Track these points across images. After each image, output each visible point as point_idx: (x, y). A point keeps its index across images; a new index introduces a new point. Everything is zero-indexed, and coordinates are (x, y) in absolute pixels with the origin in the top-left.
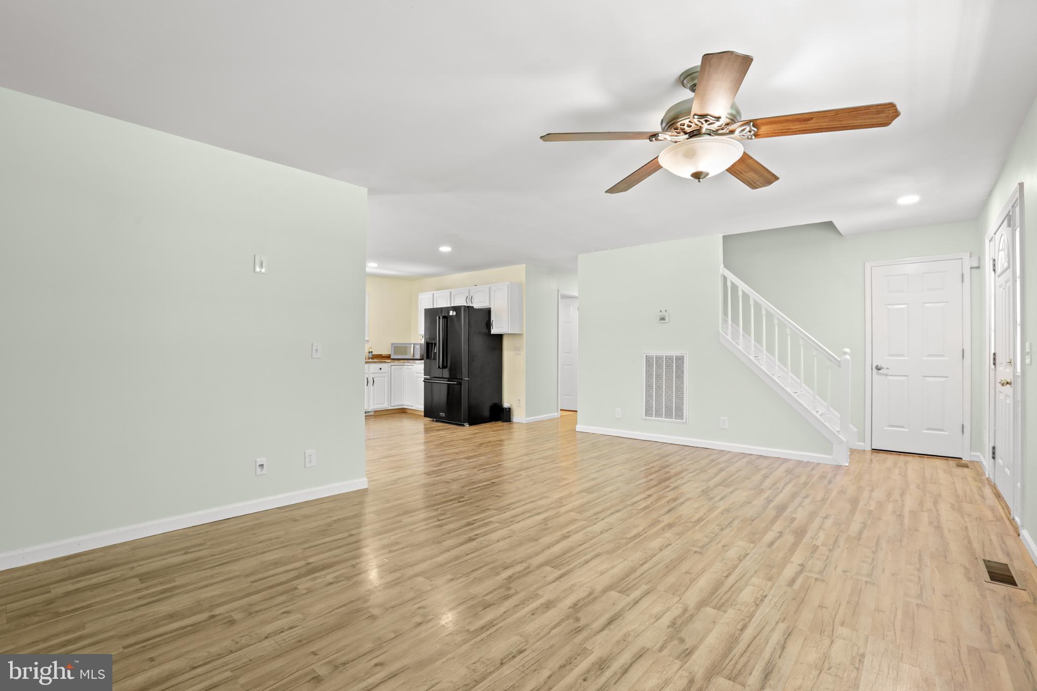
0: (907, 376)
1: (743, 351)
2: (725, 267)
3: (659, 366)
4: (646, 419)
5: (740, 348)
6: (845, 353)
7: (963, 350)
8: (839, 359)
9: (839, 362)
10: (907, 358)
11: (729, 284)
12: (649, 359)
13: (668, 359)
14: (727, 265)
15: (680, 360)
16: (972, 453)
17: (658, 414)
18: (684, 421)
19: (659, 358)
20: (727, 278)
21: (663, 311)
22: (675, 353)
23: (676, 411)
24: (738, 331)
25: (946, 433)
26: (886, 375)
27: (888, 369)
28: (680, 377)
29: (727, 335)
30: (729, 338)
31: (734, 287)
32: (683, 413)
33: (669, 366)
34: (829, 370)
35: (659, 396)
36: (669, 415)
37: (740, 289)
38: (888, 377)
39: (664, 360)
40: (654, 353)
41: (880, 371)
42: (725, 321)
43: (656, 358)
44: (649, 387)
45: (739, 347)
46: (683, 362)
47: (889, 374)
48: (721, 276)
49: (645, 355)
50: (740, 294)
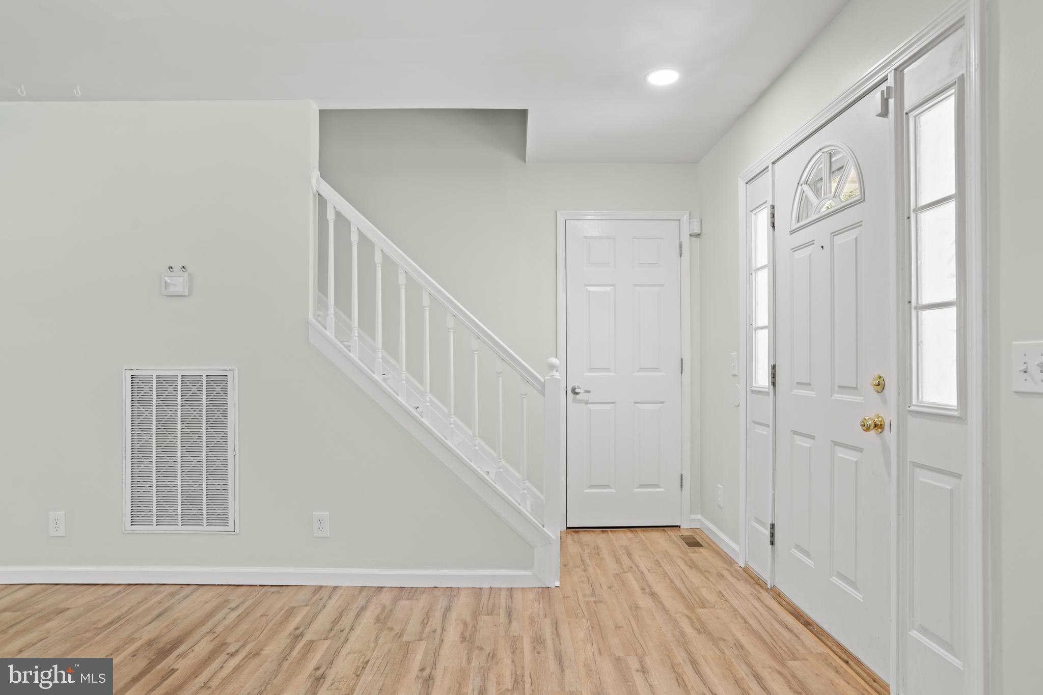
0: (613, 403)
1: (359, 361)
2: (322, 176)
3: (165, 400)
4: (133, 533)
5: (354, 356)
6: (552, 367)
7: (682, 360)
8: (543, 380)
9: (543, 385)
10: (613, 374)
11: (331, 216)
12: (139, 385)
13: (191, 382)
14: (325, 173)
15: (218, 384)
16: (693, 517)
17: (165, 517)
18: (230, 527)
19: (165, 382)
20: (325, 202)
21: (175, 269)
22: (203, 369)
23: (210, 507)
24: (350, 328)
25: (662, 490)
26: (587, 403)
27: (588, 392)
28: (218, 424)
29: (326, 329)
30: (330, 334)
31: (342, 221)
32: (226, 509)
33: (191, 399)
34: (525, 400)
35: (165, 473)
36: (192, 516)
37: (353, 229)
38: (588, 405)
39: (179, 385)
40: (153, 370)
41: (578, 397)
42: (321, 304)
43: (158, 382)
44: (139, 451)
45: (351, 354)
46: (224, 389)
47: (590, 401)
48: (314, 195)
49: (129, 374)
50: (354, 237)
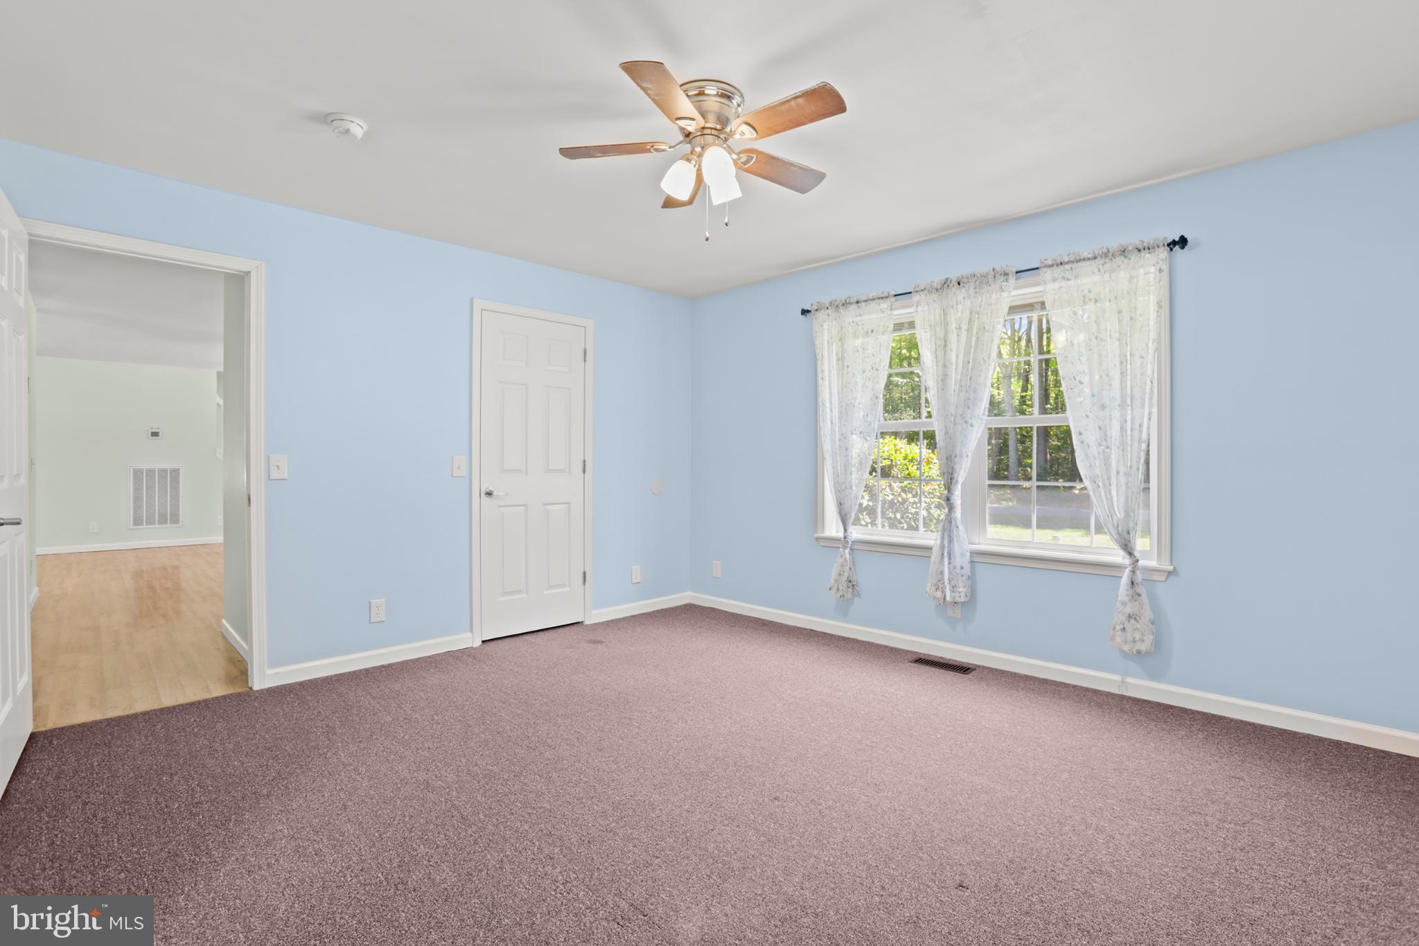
4: (135, 529)
12: (137, 474)
13: (163, 472)
15: (175, 473)
17: (150, 521)
18: (181, 524)
19: (150, 472)
22: (169, 466)
23: (172, 517)
32: (179, 518)
36: (163, 520)
39: (157, 473)
40: (145, 466)
43: (146, 472)
46: (178, 474)
49: (133, 468)
